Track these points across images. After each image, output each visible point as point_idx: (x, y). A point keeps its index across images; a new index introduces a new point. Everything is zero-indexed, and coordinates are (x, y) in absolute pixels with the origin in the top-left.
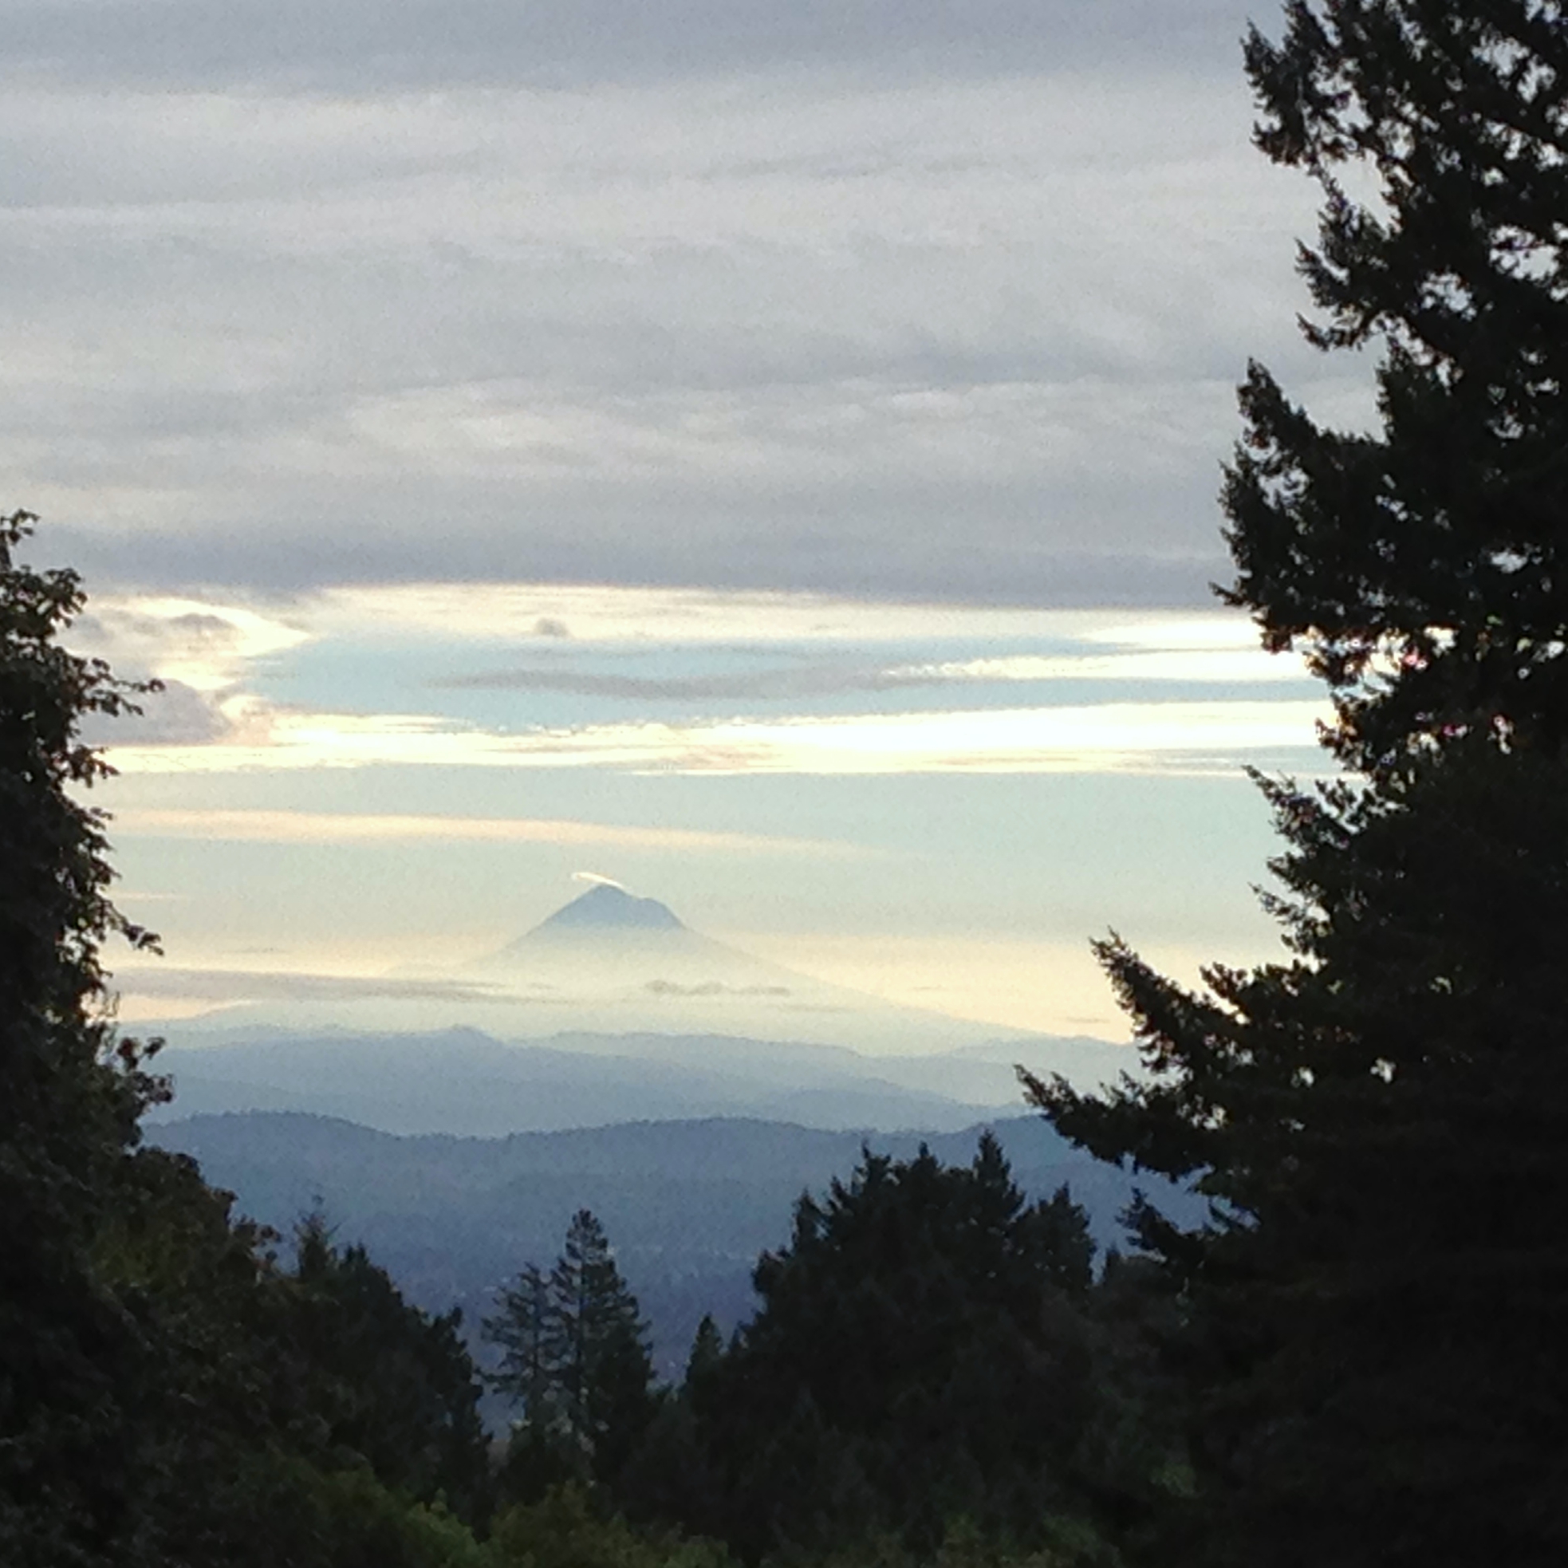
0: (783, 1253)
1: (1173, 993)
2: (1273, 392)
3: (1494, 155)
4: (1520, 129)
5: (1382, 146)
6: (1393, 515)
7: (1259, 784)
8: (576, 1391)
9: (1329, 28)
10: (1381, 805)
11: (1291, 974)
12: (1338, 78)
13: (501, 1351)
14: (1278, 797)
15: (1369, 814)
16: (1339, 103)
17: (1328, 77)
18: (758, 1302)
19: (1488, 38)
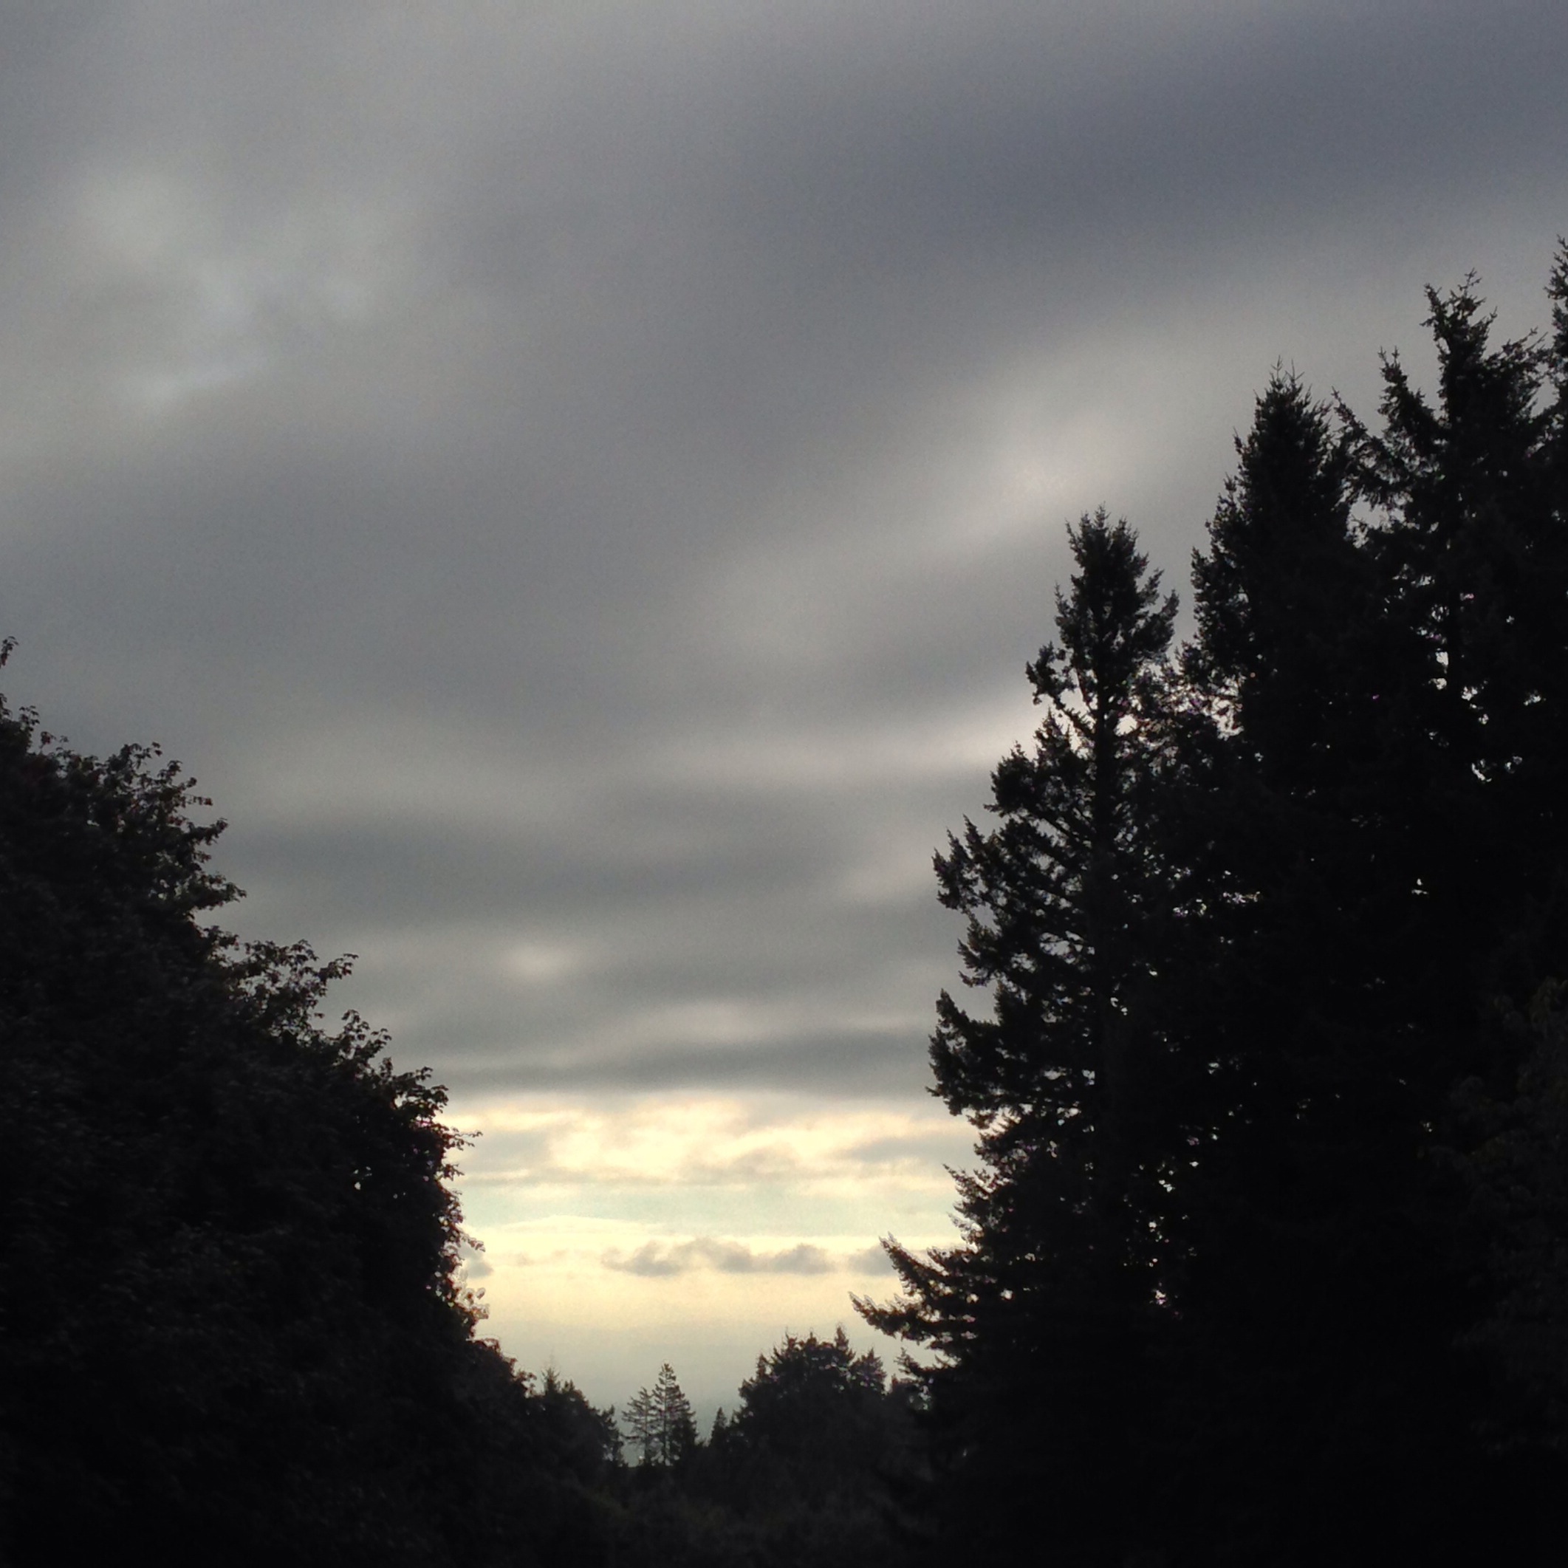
0: (752, 1380)
1: (915, 1263)
2: (951, 1003)
3: (1040, 903)
4: (1051, 893)
5: (993, 900)
6: (1001, 1055)
7: (950, 1172)
8: (665, 1443)
9: (968, 851)
10: (1002, 1180)
11: (965, 1253)
12: (973, 872)
13: (632, 1424)
14: (957, 1178)
15: (997, 1185)
16: (974, 883)
17: (969, 872)
18: (743, 1402)
19: (1036, 854)
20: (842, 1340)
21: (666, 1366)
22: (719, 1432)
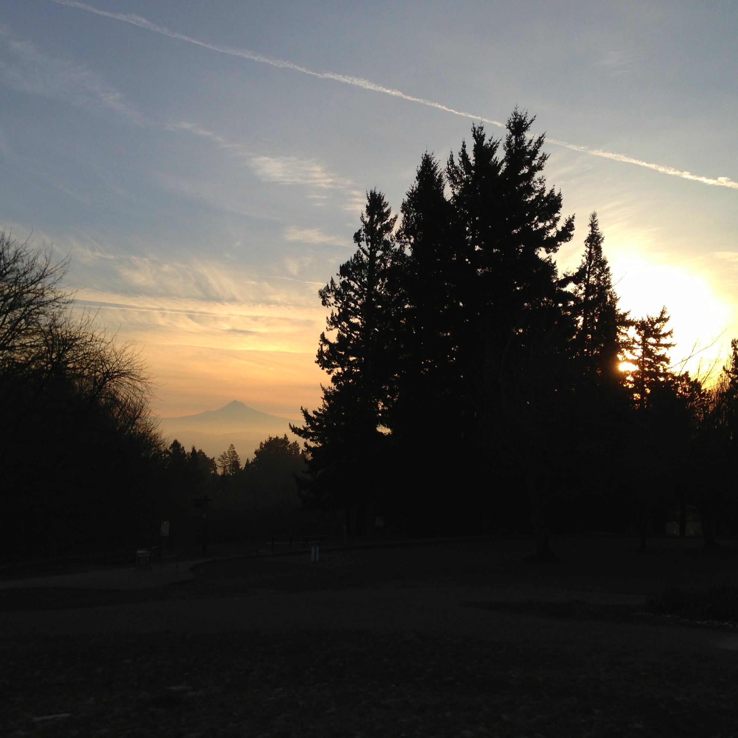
0: (258, 449)
1: (309, 414)
2: (324, 337)
3: (350, 307)
4: (354, 303)
7: (320, 387)
8: (230, 468)
9: (330, 288)
13: (221, 462)
14: (323, 389)
15: (334, 391)
18: (255, 456)
19: (350, 292)
20: (286, 437)
21: (232, 445)
22: (247, 465)
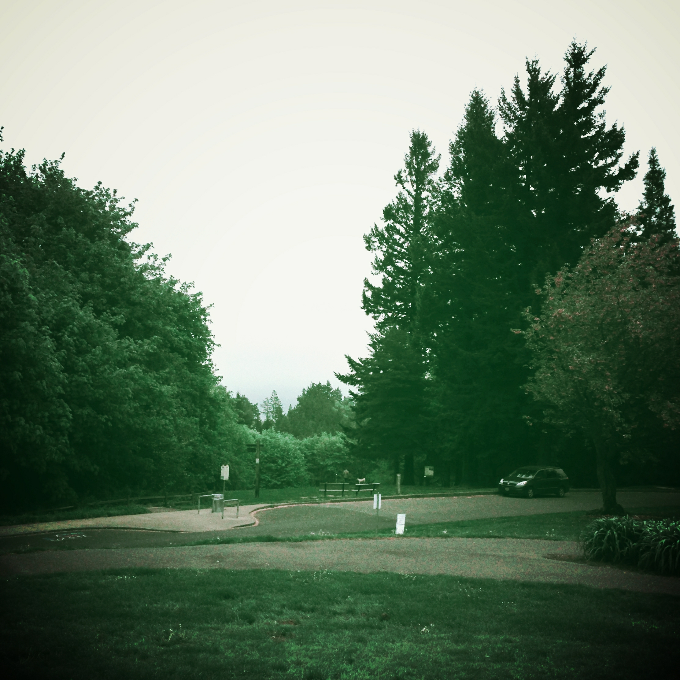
0: (301, 396)
1: (354, 362)
3: (396, 250)
4: (400, 247)
5: (381, 248)
6: (383, 297)
8: (273, 414)
10: (382, 336)
11: (369, 359)
13: (263, 409)
16: (375, 243)
17: (374, 239)
18: (298, 402)
19: (395, 235)
20: (329, 384)
21: (274, 391)
22: (290, 412)
